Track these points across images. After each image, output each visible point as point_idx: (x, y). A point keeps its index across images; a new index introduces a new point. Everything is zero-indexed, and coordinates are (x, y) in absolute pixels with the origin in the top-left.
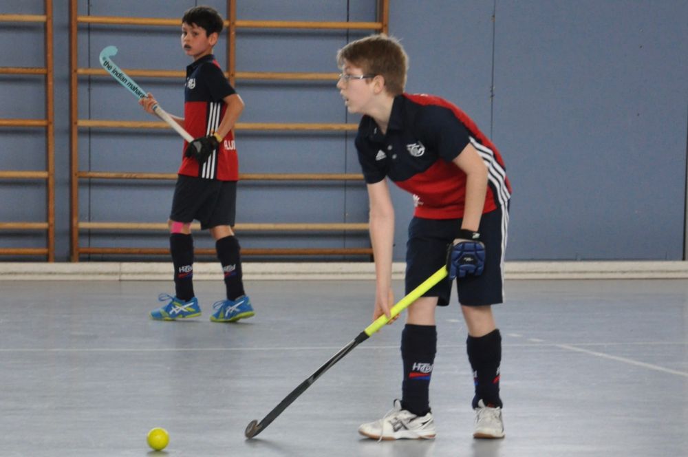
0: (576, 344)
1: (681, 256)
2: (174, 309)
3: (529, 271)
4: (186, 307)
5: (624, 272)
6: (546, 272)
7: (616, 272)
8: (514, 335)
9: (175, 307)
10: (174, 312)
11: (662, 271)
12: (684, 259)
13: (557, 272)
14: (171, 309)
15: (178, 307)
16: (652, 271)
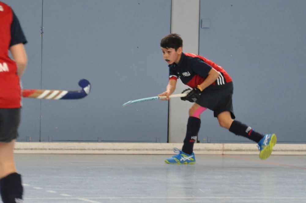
0: (92, 198)
1: (167, 140)
2: (182, 158)
3: (66, 148)
4: (189, 158)
5: (128, 150)
6: (78, 149)
7: (123, 150)
8: (51, 192)
9: (183, 157)
10: (183, 160)
11: (153, 150)
12: (168, 142)
13: (85, 150)
14: (181, 158)
15: (185, 157)
16: (147, 150)
